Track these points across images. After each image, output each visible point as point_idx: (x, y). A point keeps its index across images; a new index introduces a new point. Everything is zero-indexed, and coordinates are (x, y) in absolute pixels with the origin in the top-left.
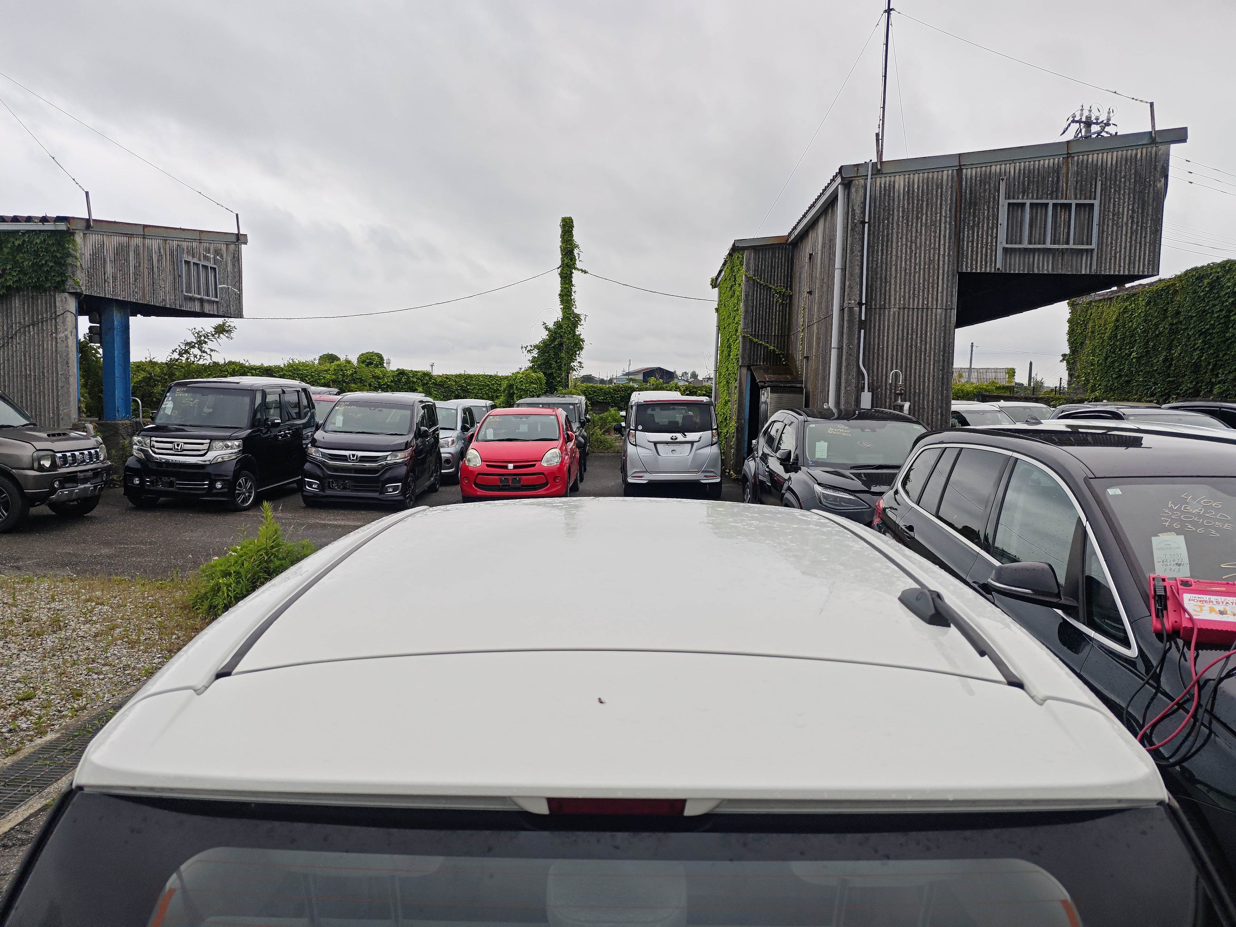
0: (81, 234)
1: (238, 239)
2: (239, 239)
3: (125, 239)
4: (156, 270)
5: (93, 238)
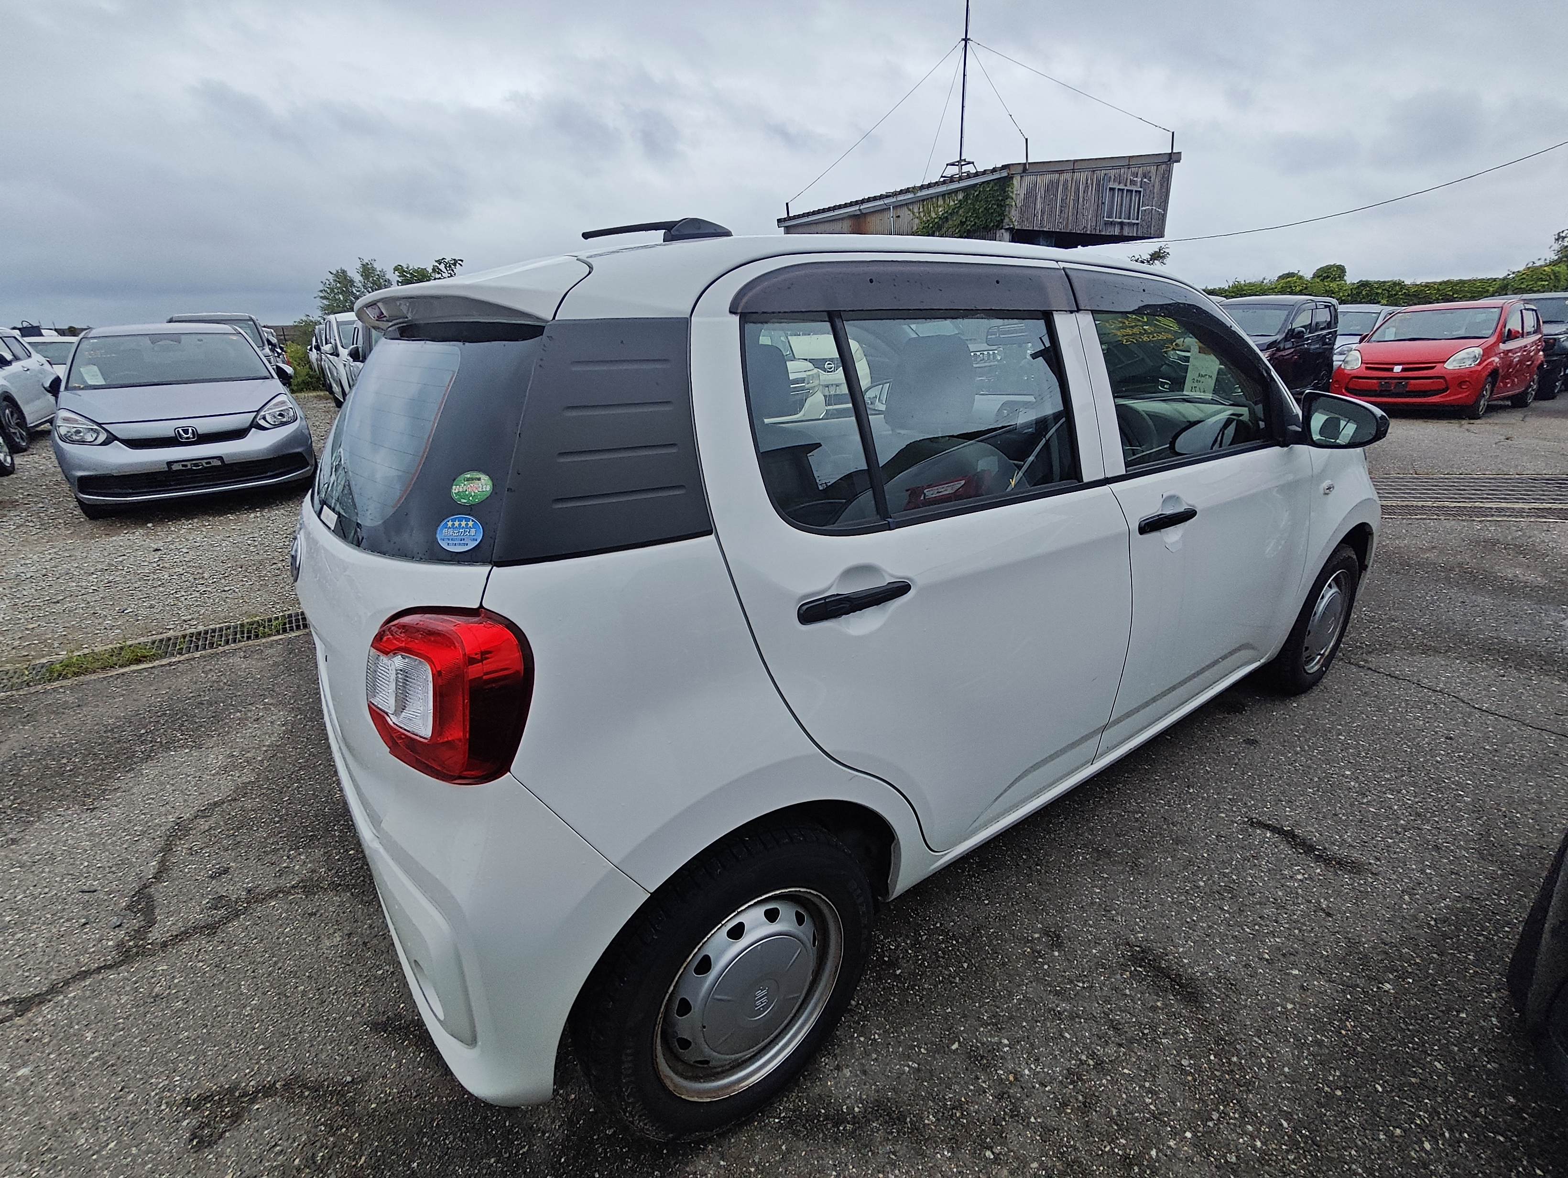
0: (1019, 178)
2: (1172, 158)
3: (1055, 176)
4: (1081, 200)
5: (1028, 179)
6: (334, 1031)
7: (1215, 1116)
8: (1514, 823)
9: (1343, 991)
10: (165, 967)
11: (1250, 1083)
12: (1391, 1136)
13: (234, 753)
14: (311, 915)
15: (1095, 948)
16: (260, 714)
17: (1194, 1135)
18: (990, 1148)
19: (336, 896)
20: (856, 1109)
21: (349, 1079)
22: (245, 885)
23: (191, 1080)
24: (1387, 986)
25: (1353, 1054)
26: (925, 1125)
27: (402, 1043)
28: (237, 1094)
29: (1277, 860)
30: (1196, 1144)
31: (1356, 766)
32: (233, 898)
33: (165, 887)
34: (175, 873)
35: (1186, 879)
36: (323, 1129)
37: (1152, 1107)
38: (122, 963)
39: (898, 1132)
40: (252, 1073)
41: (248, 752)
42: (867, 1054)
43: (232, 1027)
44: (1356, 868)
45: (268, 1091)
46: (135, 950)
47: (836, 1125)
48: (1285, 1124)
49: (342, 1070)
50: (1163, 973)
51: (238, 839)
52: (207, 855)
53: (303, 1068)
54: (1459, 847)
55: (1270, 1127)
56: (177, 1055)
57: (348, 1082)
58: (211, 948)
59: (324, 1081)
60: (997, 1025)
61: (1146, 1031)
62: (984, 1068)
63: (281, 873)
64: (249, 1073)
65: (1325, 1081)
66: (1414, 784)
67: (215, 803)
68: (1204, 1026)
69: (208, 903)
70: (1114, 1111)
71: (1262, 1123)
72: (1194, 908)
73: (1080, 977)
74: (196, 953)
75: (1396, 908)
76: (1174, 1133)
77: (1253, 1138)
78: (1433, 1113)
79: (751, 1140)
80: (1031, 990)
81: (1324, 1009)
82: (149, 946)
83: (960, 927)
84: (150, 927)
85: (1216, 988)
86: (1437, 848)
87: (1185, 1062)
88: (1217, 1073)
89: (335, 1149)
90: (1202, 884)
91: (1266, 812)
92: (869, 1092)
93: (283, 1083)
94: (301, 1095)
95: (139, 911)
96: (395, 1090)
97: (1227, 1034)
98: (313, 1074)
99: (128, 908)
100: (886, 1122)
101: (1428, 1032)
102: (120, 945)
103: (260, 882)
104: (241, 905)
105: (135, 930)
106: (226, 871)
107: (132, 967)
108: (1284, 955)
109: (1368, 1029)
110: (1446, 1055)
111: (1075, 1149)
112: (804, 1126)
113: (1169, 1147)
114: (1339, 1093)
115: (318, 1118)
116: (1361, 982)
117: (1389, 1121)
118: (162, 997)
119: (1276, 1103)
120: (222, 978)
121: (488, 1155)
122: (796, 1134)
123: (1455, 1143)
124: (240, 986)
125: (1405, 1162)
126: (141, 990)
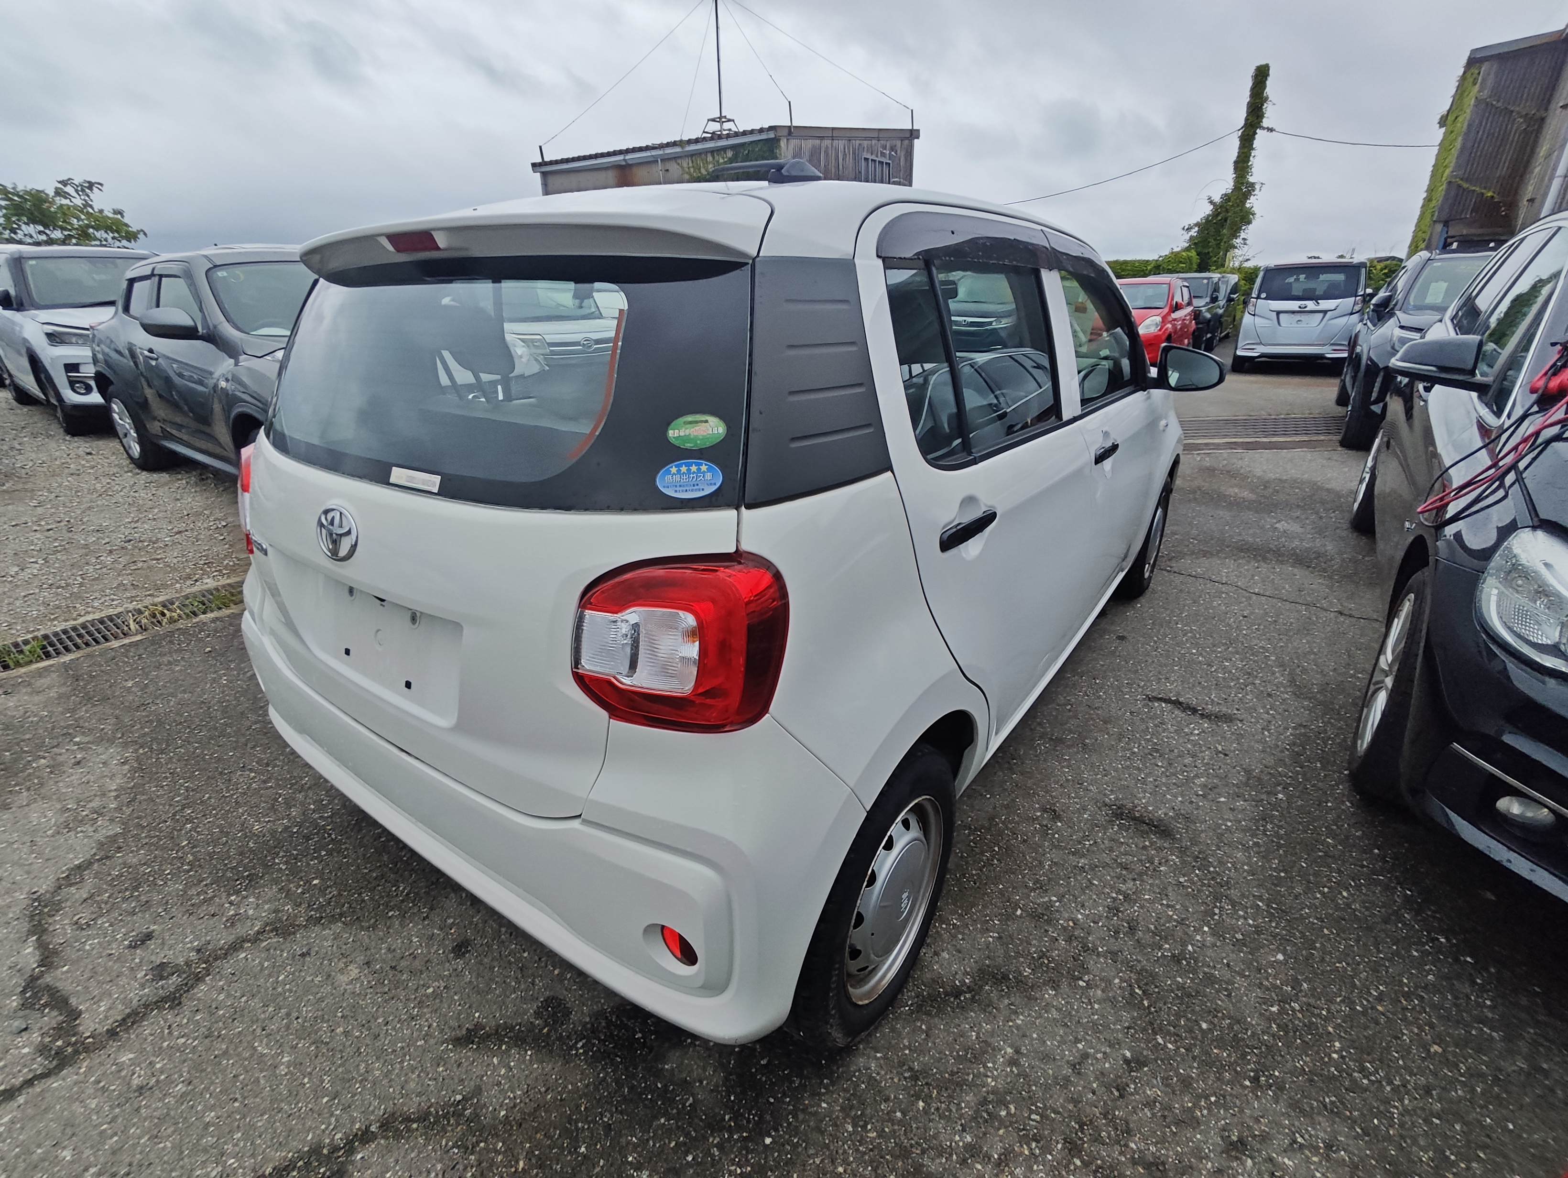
0: (785, 140)
1: (911, 135)
2: (913, 134)
3: (817, 142)
4: (841, 167)
5: (793, 142)
6: (410, 1060)
7: (1217, 911)
8: (1304, 671)
9: (1256, 805)
10: (131, 1056)
11: (1227, 883)
12: (1323, 894)
13: (69, 806)
14: (303, 955)
15: (1085, 813)
16: (79, 756)
17: (1210, 928)
18: (1081, 979)
19: (324, 929)
20: (967, 981)
21: (459, 1097)
22: (189, 945)
23: (253, 1155)
24: (1280, 796)
25: (1280, 846)
26: (1025, 976)
27: (500, 1047)
28: (325, 1151)
29: (1178, 722)
30: (1214, 933)
31: (1196, 645)
32: (181, 961)
33: (67, 972)
34: (69, 953)
35: (1124, 749)
36: (456, 1151)
37: (1175, 917)
38: (60, 1067)
39: (1008, 988)
40: (332, 1127)
41: (90, 801)
42: (954, 937)
43: (273, 1090)
44: (1229, 719)
45: (365, 1137)
46: (70, 1050)
47: (957, 997)
48: (1260, 904)
49: (444, 1093)
50: (1140, 820)
51: (143, 898)
52: (107, 925)
53: (394, 1104)
54: (1282, 692)
55: (1252, 908)
56: (215, 1139)
57: (459, 1101)
58: (185, 1021)
59: (429, 1108)
60: (1041, 887)
61: (1147, 865)
62: (1049, 922)
63: (232, 922)
64: (327, 1128)
65: (1271, 868)
66: (1237, 653)
67: (79, 867)
68: (1183, 851)
69: (146, 975)
70: (1152, 927)
71: (1247, 908)
72: (1139, 769)
73: (1085, 838)
74: (166, 1031)
75: (1262, 741)
76: (1198, 930)
77: (1245, 919)
78: (1339, 872)
79: (893, 1030)
80: (1055, 855)
81: (1250, 820)
82: (91, 1040)
83: (977, 820)
84: (75, 1019)
85: (1179, 823)
86: (1269, 695)
87: (1182, 880)
88: (1206, 882)
89: (483, 1165)
90: (1136, 750)
91: (1154, 689)
92: (970, 965)
93: (378, 1125)
94: (409, 1130)
95: (45, 1006)
96: (519, 1093)
97: (1199, 853)
98: (412, 1107)
99: (24, 1006)
100: (995, 984)
101: (1314, 820)
102: (42, 1050)
103: (208, 938)
104: (198, 967)
105: (54, 1029)
106: (149, 936)
107: (80, 1068)
108: (1210, 789)
109: (1280, 827)
110: (1331, 834)
111: (1139, 961)
112: (931, 1006)
113: (1198, 941)
114: (1283, 874)
115: (444, 1143)
116: (1264, 797)
117: (1318, 885)
118: (149, 1086)
119: (1248, 891)
120: (224, 1047)
121: (656, 1117)
122: (928, 1014)
123: (1358, 887)
124: (255, 1049)
125: (1337, 908)
126: (113, 1088)
